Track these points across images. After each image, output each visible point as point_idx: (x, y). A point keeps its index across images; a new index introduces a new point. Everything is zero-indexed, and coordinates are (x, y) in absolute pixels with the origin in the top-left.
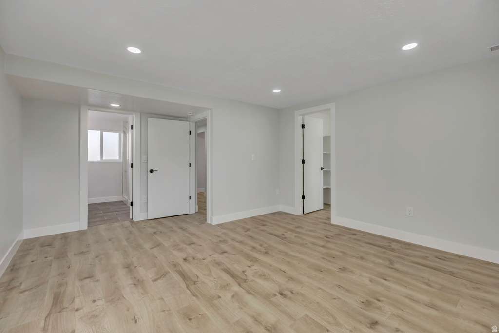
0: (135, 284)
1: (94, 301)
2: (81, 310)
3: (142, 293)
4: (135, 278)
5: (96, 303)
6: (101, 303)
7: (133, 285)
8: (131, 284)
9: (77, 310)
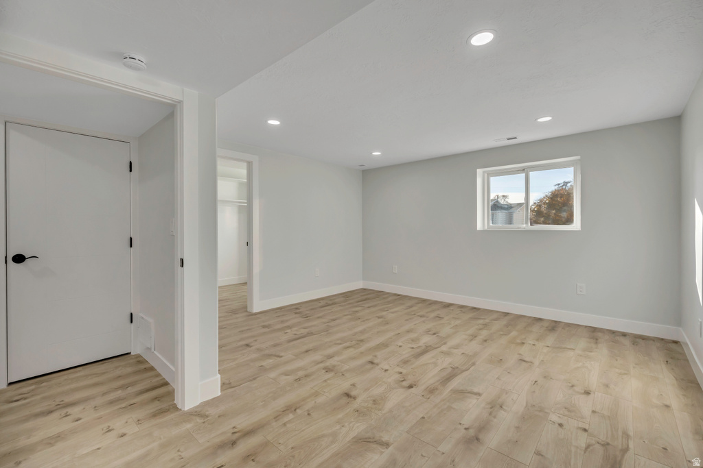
0: (501, 407)
1: (561, 425)
2: (580, 426)
3: (506, 394)
4: (490, 414)
5: (560, 422)
6: (554, 417)
7: (504, 407)
8: (505, 411)
9: (585, 430)
